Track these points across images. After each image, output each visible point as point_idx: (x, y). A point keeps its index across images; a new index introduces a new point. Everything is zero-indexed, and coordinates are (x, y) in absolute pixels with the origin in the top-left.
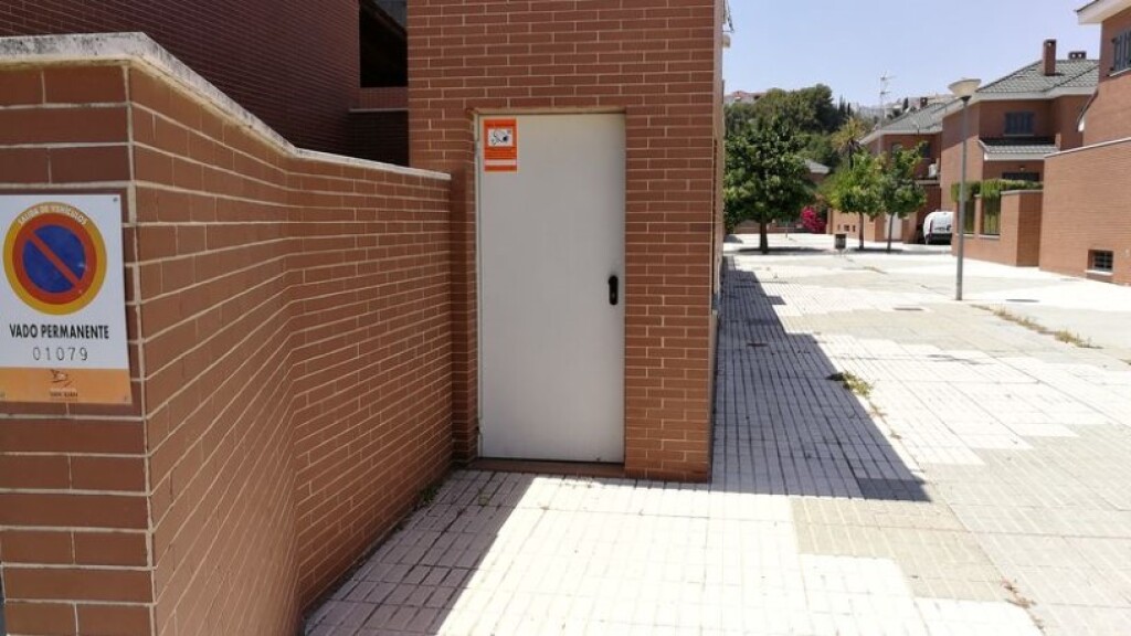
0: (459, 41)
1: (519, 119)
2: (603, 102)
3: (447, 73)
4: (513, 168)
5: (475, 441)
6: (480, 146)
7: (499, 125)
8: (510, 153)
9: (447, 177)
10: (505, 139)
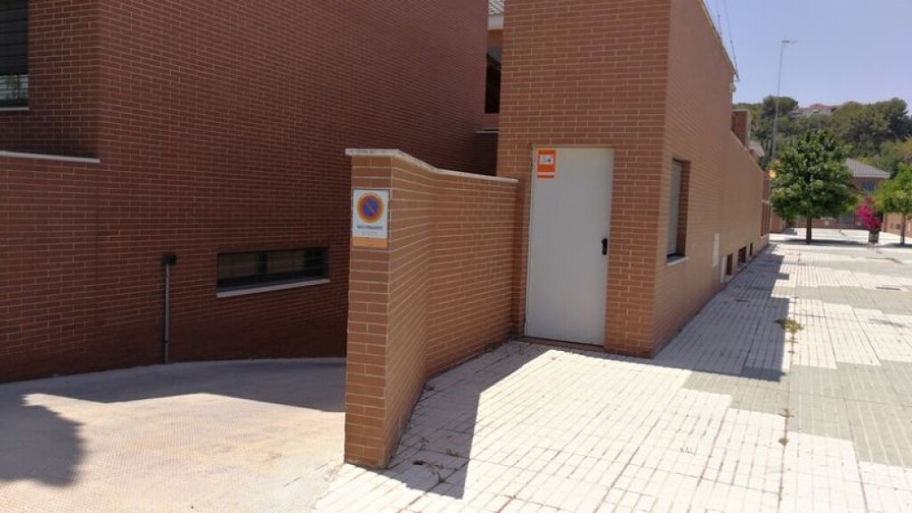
0: (526, 108)
1: (558, 150)
2: (602, 142)
3: (520, 125)
4: (552, 177)
5: (524, 326)
6: (535, 164)
7: (546, 153)
8: (551, 168)
9: (516, 181)
10: (549, 160)
